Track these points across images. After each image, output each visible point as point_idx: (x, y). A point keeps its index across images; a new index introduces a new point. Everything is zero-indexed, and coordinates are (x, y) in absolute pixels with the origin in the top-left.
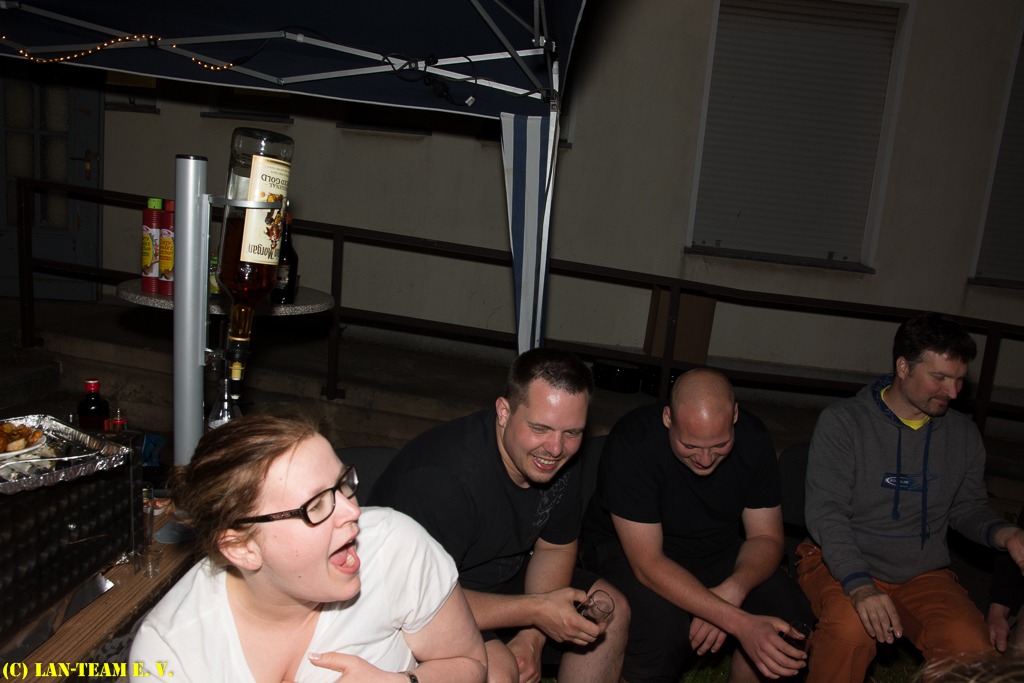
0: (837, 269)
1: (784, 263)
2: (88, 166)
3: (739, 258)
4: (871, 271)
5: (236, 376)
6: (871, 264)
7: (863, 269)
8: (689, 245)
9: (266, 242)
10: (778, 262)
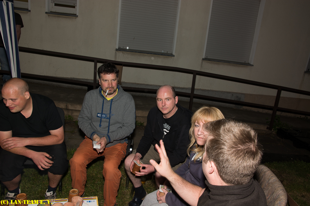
0: (163, 55)
1: (147, 53)
3: (132, 52)
4: (174, 56)
6: (174, 54)
7: (171, 55)
8: (117, 48)
10: (145, 53)
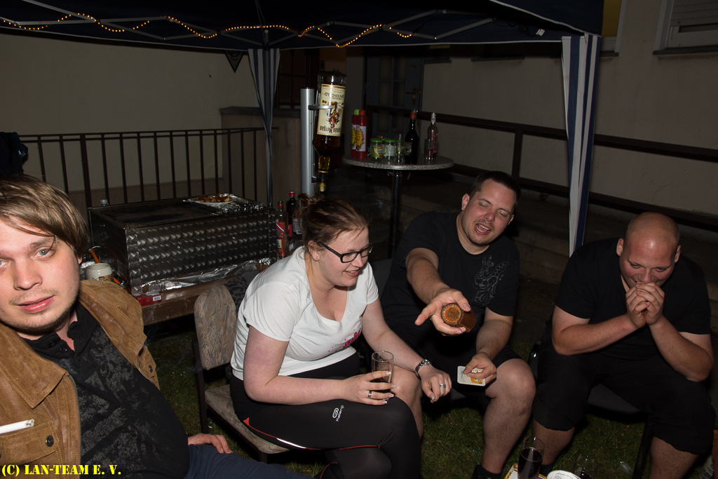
2: (414, 97)
5: (322, 190)
9: (328, 125)
